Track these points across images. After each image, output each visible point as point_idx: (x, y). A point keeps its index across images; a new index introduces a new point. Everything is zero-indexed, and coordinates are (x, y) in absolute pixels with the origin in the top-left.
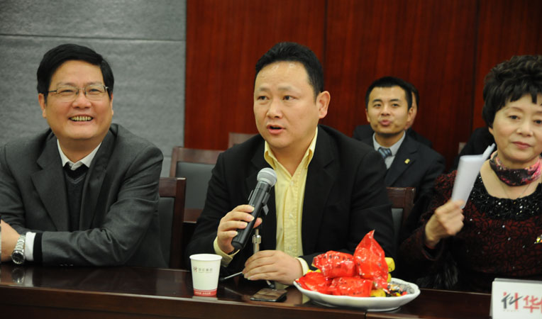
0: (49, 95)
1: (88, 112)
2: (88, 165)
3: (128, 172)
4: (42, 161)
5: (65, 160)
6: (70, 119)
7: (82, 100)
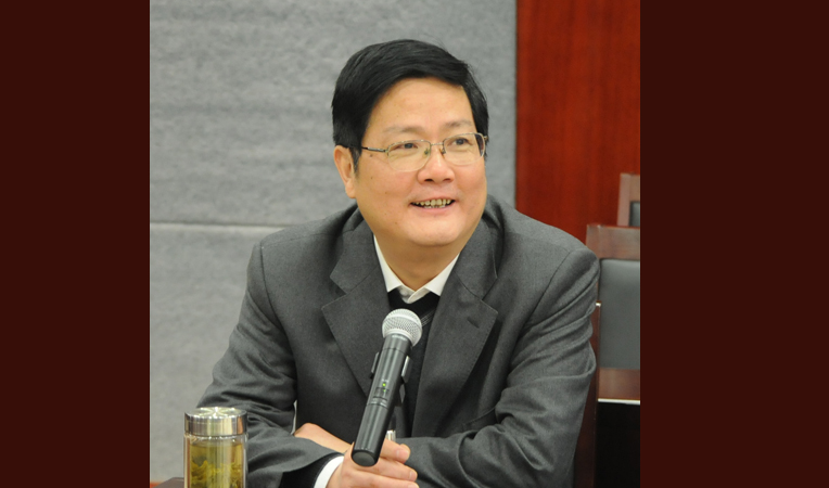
0: (365, 154)
1: (449, 191)
2: (438, 293)
3: (536, 312)
4: (339, 275)
5: (392, 282)
6: (414, 204)
7: (439, 165)
